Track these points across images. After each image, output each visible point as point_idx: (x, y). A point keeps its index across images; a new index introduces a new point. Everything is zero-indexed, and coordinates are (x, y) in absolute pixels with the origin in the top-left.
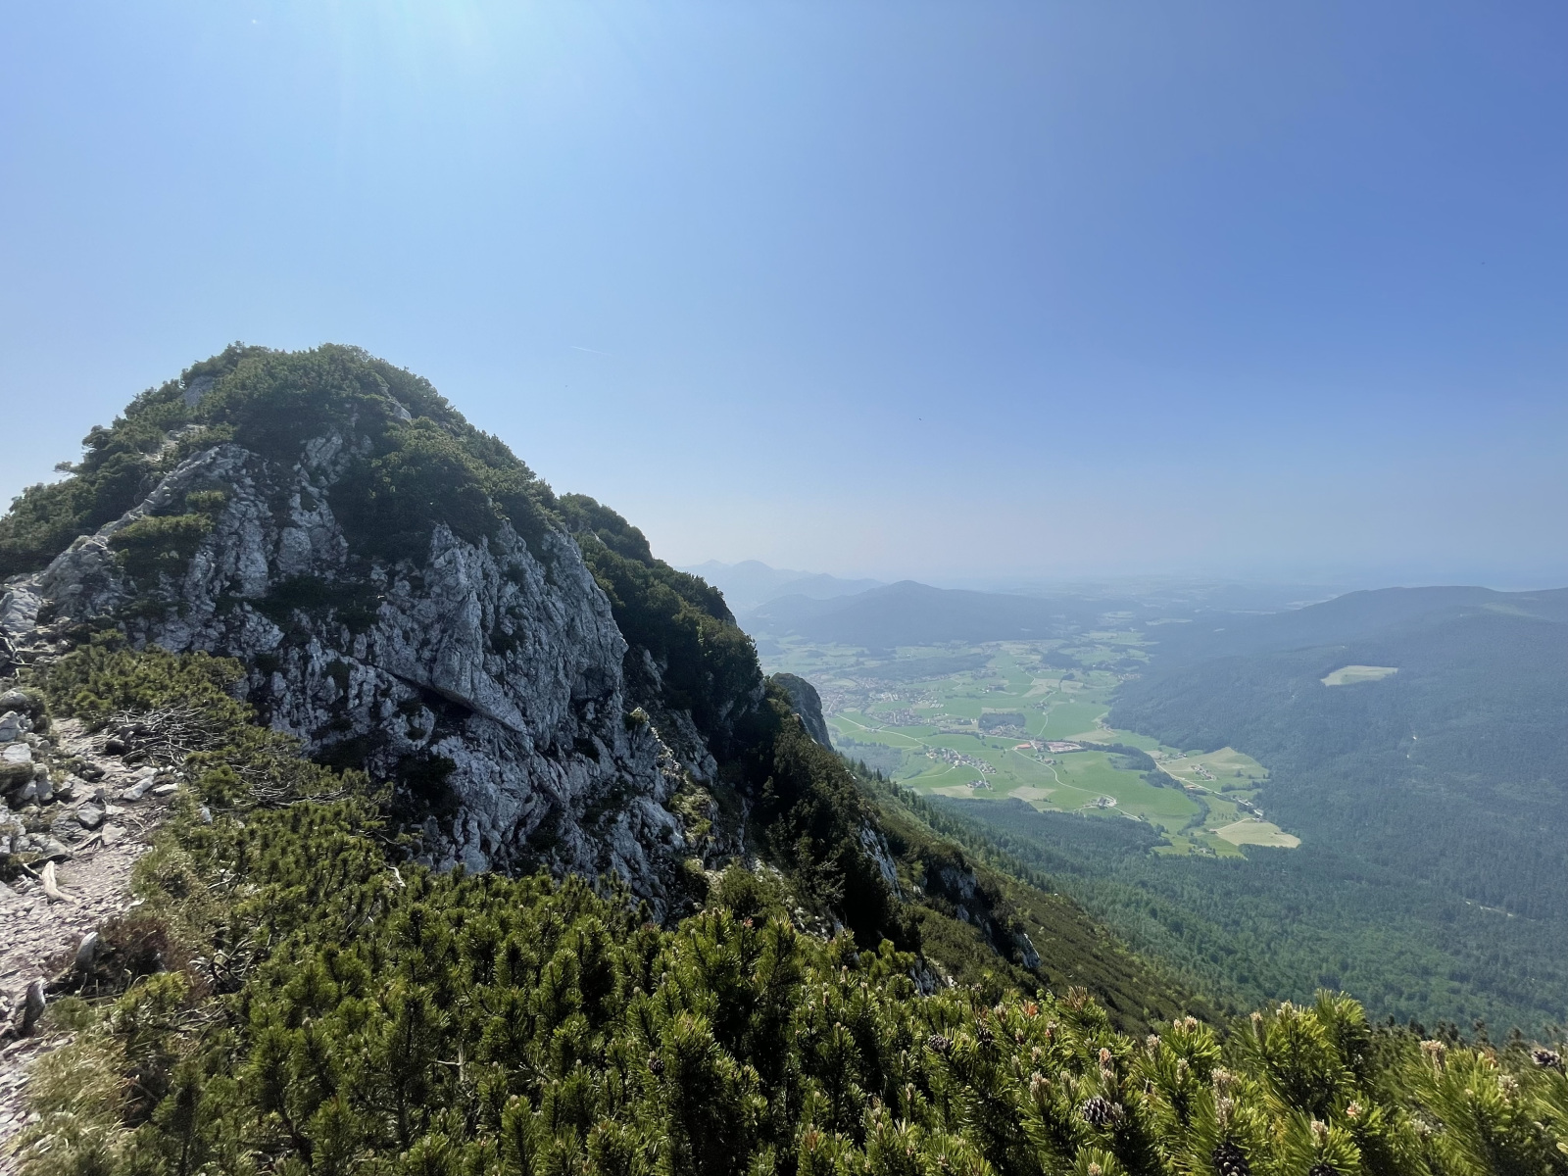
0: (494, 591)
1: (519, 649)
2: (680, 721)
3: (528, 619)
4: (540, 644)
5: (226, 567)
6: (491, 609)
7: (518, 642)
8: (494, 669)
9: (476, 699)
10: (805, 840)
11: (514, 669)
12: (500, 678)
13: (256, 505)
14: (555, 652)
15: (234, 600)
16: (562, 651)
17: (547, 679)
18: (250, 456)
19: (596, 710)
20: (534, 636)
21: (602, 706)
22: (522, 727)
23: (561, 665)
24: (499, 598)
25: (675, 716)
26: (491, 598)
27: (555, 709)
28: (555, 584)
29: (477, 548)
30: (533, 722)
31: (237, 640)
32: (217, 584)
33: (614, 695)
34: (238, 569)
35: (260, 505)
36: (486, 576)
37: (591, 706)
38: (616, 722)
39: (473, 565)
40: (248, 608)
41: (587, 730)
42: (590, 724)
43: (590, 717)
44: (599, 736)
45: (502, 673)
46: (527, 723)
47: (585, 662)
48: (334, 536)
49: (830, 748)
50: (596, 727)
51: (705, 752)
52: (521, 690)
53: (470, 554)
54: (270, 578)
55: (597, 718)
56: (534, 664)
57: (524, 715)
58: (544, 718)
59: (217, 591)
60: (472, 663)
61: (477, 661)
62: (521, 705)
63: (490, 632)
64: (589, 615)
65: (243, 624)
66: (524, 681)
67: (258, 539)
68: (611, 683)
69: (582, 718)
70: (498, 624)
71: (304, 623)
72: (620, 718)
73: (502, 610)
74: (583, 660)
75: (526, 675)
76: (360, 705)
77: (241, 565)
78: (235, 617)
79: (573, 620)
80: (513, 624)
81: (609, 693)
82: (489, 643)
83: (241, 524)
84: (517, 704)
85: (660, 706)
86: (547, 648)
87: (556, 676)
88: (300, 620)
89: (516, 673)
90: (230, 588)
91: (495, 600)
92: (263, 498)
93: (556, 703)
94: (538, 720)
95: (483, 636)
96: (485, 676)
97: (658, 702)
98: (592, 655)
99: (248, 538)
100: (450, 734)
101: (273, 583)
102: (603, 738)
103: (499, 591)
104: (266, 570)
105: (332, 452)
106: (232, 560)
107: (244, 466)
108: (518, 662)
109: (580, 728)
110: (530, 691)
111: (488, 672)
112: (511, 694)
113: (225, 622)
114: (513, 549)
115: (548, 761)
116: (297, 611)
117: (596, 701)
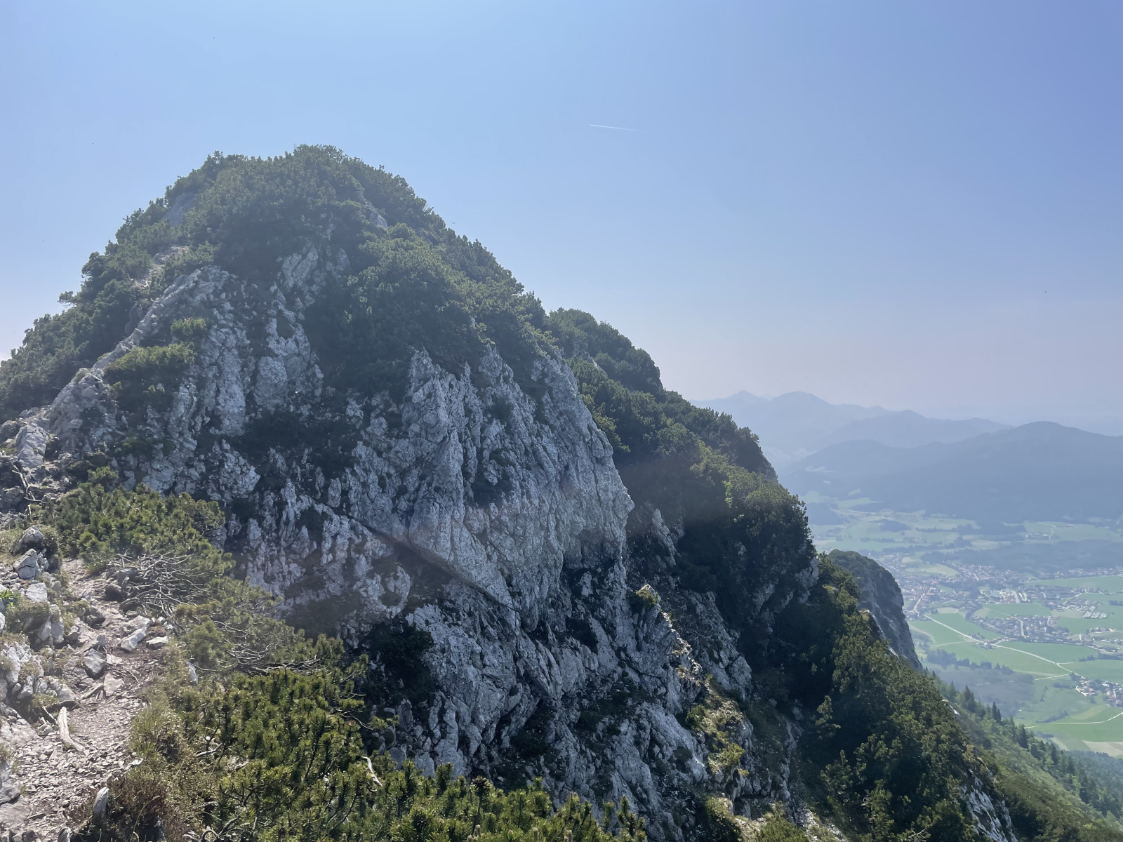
0: (477, 431)
1: (505, 502)
2: (700, 608)
3: (514, 466)
4: (529, 497)
5: (206, 401)
6: (473, 452)
7: (503, 494)
8: (476, 525)
9: (456, 561)
10: (881, 794)
11: (498, 526)
12: (482, 536)
13: (235, 333)
14: (546, 508)
15: (213, 437)
16: (554, 507)
17: (536, 541)
18: (230, 278)
19: (593, 583)
20: (522, 487)
21: (601, 580)
22: (507, 600)
23: (553, 524)
24: (483, 439)
25: (694, 599)
26: (473, 439)
27: (545, 580)
28: (546, 423)
29: (459, 379)
30: (520, 594)
31: (216, 482)
32: (199, 420)
33: (616, 566)
34: (218, 404)
35: (239, 332)
36: (468, 412)
37: (587, 578)
38: (618, 602)
39: (453, 399)
40: (227, 446)
41: (583, 610)
42: (586, 601)
43: (586, 592)
44: (596, 618)
45: (485, 530)
46: (513, 595)
47: (582, 522)
48: (310, 366)
49: (916, 664)
50: (594, 605)
51: (735, 653)
52: (507, 552)
53: (451, 386)
54: (247, 413)
55: (594, 595)
56: (521, 521)
57: (509, 584)
58: (532, 590)
59: (198, 428)
60: (452, 517)
61: (457, 516)
62: (506, 571)
63: (472, 480)
64: (587, 462)
65: (222, 464)
66: (509, 542)
67: (237, 370)
68: (612, 551)
69: (577, 593)
70: (481, 471)
71: (279, 464)
72: (623, 595)
73: (486, 454)
74: (578, 519)
75: (513, 535)
76: (334, 561)
77: (221, 399)
78: (215, 455)
79: (567, 468)
80: (498, 470)
81: (609, 563)
82: (471, 494)
83: (221, 354)
84: (501, 570)
85: (674, 585)
86: (536, 502)
87: (546, 537)
88: (275, 462)
89: (500, 531)
90: (210, 424)
91: (478, 441)
92: (241, 324)
93: (546, 570)
94: (525, 592)
95: (465, 486)
96: (466, 533)
97: (671, 579)
98: (589, 514)
99: (227, 369)
100: (427, 602)
101: (251, 418)
102: (602, 621)
103: (482, 431)
104: (244, 404)
105: (307, 270)
106: (212, 393)
107: (224, 289)
108: (503, 518)
109: (574, 605)
110: (516, 555)
111: (470, 529)
112: (495, 557)
113: (206, 462)
114: (498, 379)
115: (537, 645)
116: (272, 451)
117: (594, 573)
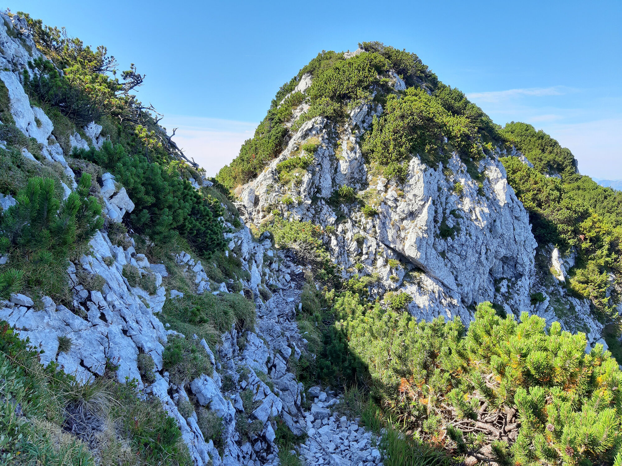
0: (443, 199)
1: (456, 237)
3: (463, 218)
4: (470, 235)
5: (316, 182)
6: (440, 210)
7: (455, 233)
8: (439, 248)
9: (427, 265)
11: (452, 248)
12: (443, 254)
13: (328, 149)
14: (480, 242)
15: (318, 198)
16: (485, 242)
17: (473, 259)
18: (327, 122)
19: (508, 286)
20: (466, 230)
21: (513, 284)
22: (454, 287)
23: (484, 251)
24: (447, 203)
25: (574, 303)
26: (441, 203)
27: (477, 280)
28: (484, 195)
29: (435, 170)
30: (462, 285)
31: (319, 218)
32: (312, 190)
33: (523, 278)
34: (320, 183)
35: (330, 148)
36: (439, 189)
37: (505, 283)
38: (522, 298)
39: (432, 182)
40: (323, 202)
41: (500, 299)
42: (503, 295)
43: (504, 290)
44: (508, 304)
45: (444, 251)
46: (458, 285)
47: (503, 252)
48: (361, 165)
50: (507, 297)
52: (455, 263)
53: (431, 175)
54: (333, 187)
55: (508, 292)
56: (465, 248)
57: (456, 280)
58: (469, 284)
59: (312, 194)
60: (427, 243)
61: (430, 242)
62: (455, 273)
63: (439, 224)
64: (509, 218)
65: (321, 210)
66: (458, 257)
67: (329, 166)
68: (521, 269)
69: (497, 290)
70: (445, 219)
71: (345, 212)
72: (526, 294)
73: (448, 211)
74: (500, 249)
75: (459, 255)
77: (321, 180)
78: (318, 207)
79: (495, 221)
80: (454, 220)
81: (520, 276)
82: (438, 232)
83: (322, 159)
84: (452, 272)
85: (562, 294)
86: (474, 238)
87: (479, 258)
89: (452, 252)
90: (317, 192)
91: (444, 204)
92: (331, 145)
93: (478, 275)
94: (464, 284)
95: (435, 227)
96: (434, 252)
97: (561, 290)
98: (508, 247)
99: (324, 167)
100: (411, 283)
101: (334, 190)
102: (512, 306)
103: (446, 199)
104: (331, 183)
105: (362, 117)
106: (318, 178)
107: (324, 128)
108: (455, 245)
109: (495, 296)
110: (461, 265)
111: (436, 249)
112: (449, 265)
113: (315, 210)
114: (457, 171)
115: (470, 313)
116: (343, 205)
117: (509, 280)
